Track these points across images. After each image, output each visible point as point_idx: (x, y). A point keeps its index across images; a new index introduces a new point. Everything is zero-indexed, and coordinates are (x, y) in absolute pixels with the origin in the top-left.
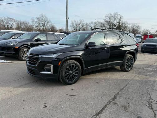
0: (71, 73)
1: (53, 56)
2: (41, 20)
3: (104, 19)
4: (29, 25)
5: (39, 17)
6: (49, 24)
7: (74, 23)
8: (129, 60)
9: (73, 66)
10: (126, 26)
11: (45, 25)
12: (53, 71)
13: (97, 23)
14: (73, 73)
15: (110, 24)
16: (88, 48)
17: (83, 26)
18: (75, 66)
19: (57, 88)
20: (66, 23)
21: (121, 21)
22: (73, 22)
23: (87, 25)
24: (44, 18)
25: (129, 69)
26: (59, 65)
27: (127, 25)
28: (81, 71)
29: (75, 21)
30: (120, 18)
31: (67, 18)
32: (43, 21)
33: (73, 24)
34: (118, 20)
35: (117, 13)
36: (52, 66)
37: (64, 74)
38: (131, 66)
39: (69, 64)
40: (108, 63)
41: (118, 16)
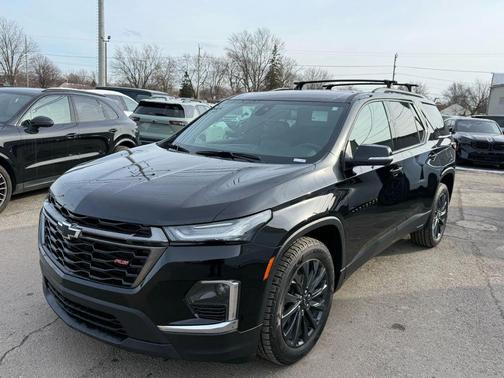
0: (302, 304)
3: (226, 48)
7: (125, 55)
8: (441, 202)
9: (311, 265)
10: (290, 74)
11: (17, 58)
12: (240, 315)
13: (204, 61)
14: (308, 299)
17: (158, 67)
18: (317, 263)
21: (277, 57)
23: (171, 65)
26: (266, 277)
27: (293, 71)
28: (333, 285)
29: (129, 50)
30: (275, 47)
31: (101, 38)
33: (120, 58)
34: (268, 55)
35: (266, 31)
36: (234, 286)
37: (280, 318)
41: (270, 40)
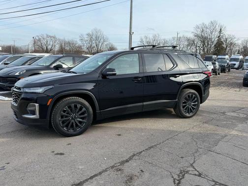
0: (72, 118)
1: (40, 90)
2: (94, 37)
3: (193, 33)
4: (77, 45)
5: (91, 33)
6: (105, 43)
7: (144, 40)
8: (190, 98)
9: (76, 106)
10: (231, 43)
11: (100, 44)
12: (39, 114)
13: (182, 39)
14: (75, 117)
15: (204, 40)
16: (106, 78)
18: (79, 106)
19: (46, 141)
20: (130, 40)
21: (221, 35)
22: (142, 40)
24: (99, 33)
25: (191, 114)
26: (48, 104)
27: (233, 41)
28: (92, 115)
29: (146, 38)
30: (221, 30)
31: (130, 34)
32: (97, 38)
34: (217, 34)
35: (215, 22)
36: (37, 105)
37: (59, 119)
38: (193, 109)
39: (68, 103)
40: (145, 103)
41: (217, 26)
